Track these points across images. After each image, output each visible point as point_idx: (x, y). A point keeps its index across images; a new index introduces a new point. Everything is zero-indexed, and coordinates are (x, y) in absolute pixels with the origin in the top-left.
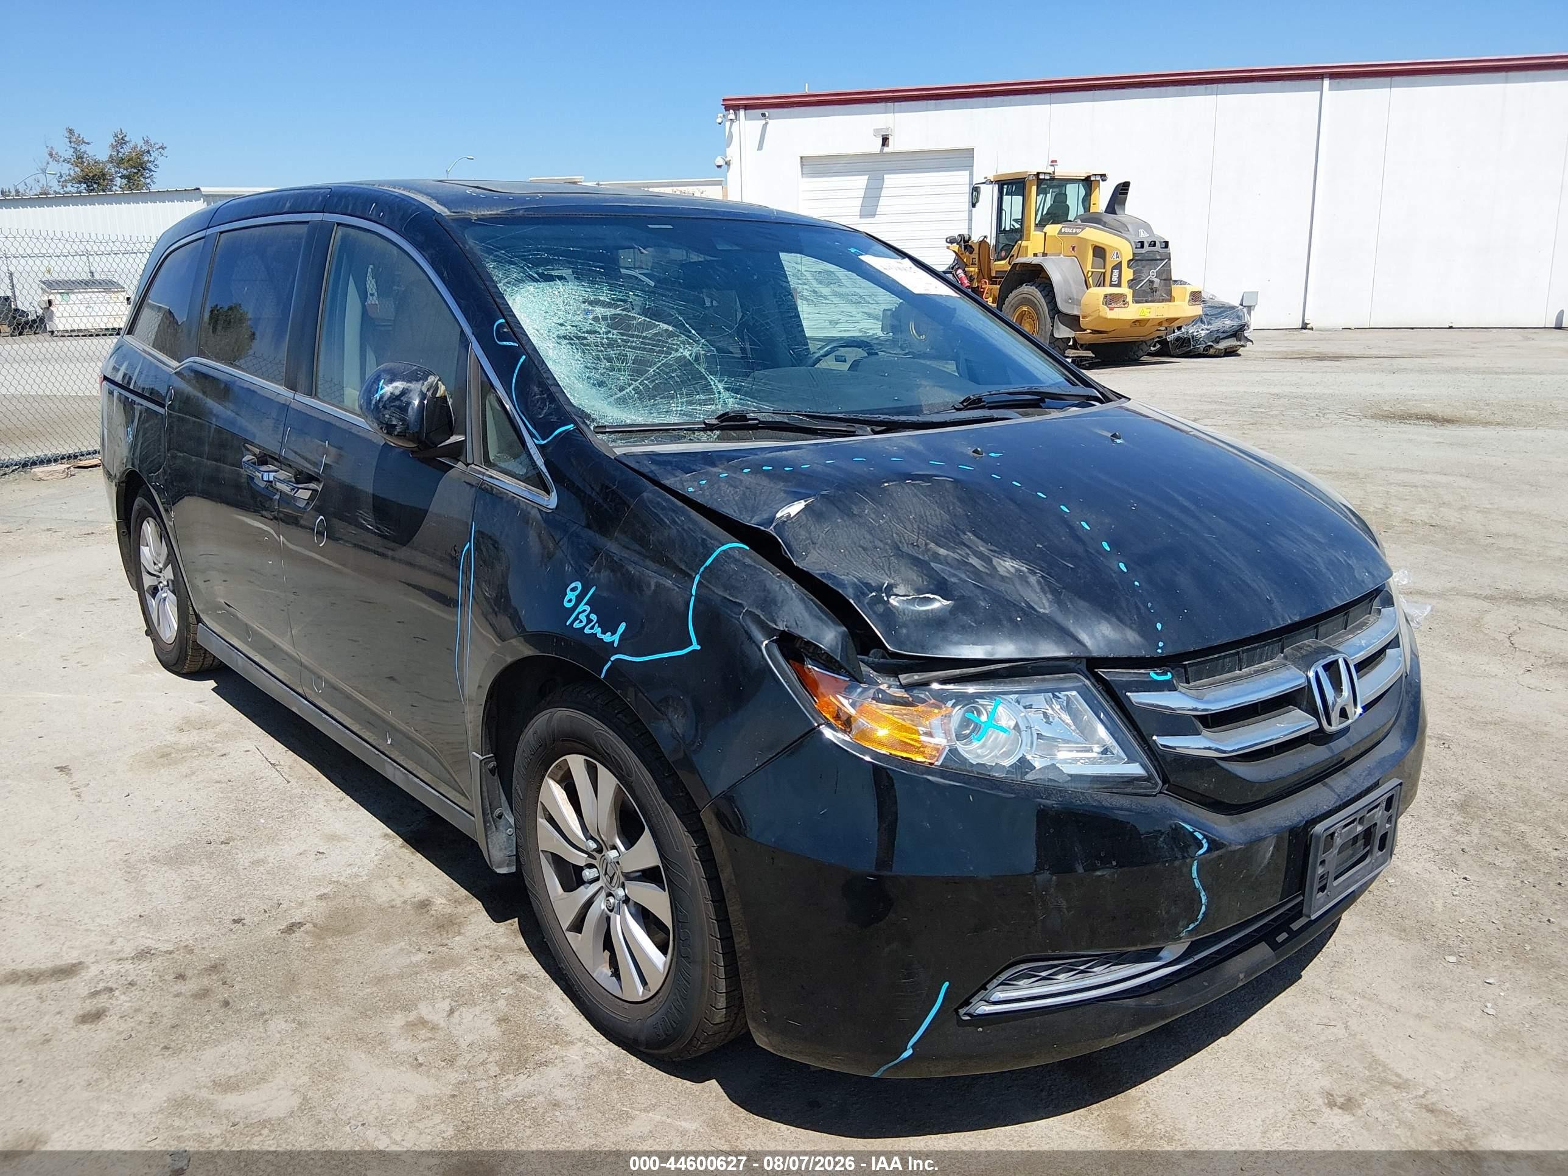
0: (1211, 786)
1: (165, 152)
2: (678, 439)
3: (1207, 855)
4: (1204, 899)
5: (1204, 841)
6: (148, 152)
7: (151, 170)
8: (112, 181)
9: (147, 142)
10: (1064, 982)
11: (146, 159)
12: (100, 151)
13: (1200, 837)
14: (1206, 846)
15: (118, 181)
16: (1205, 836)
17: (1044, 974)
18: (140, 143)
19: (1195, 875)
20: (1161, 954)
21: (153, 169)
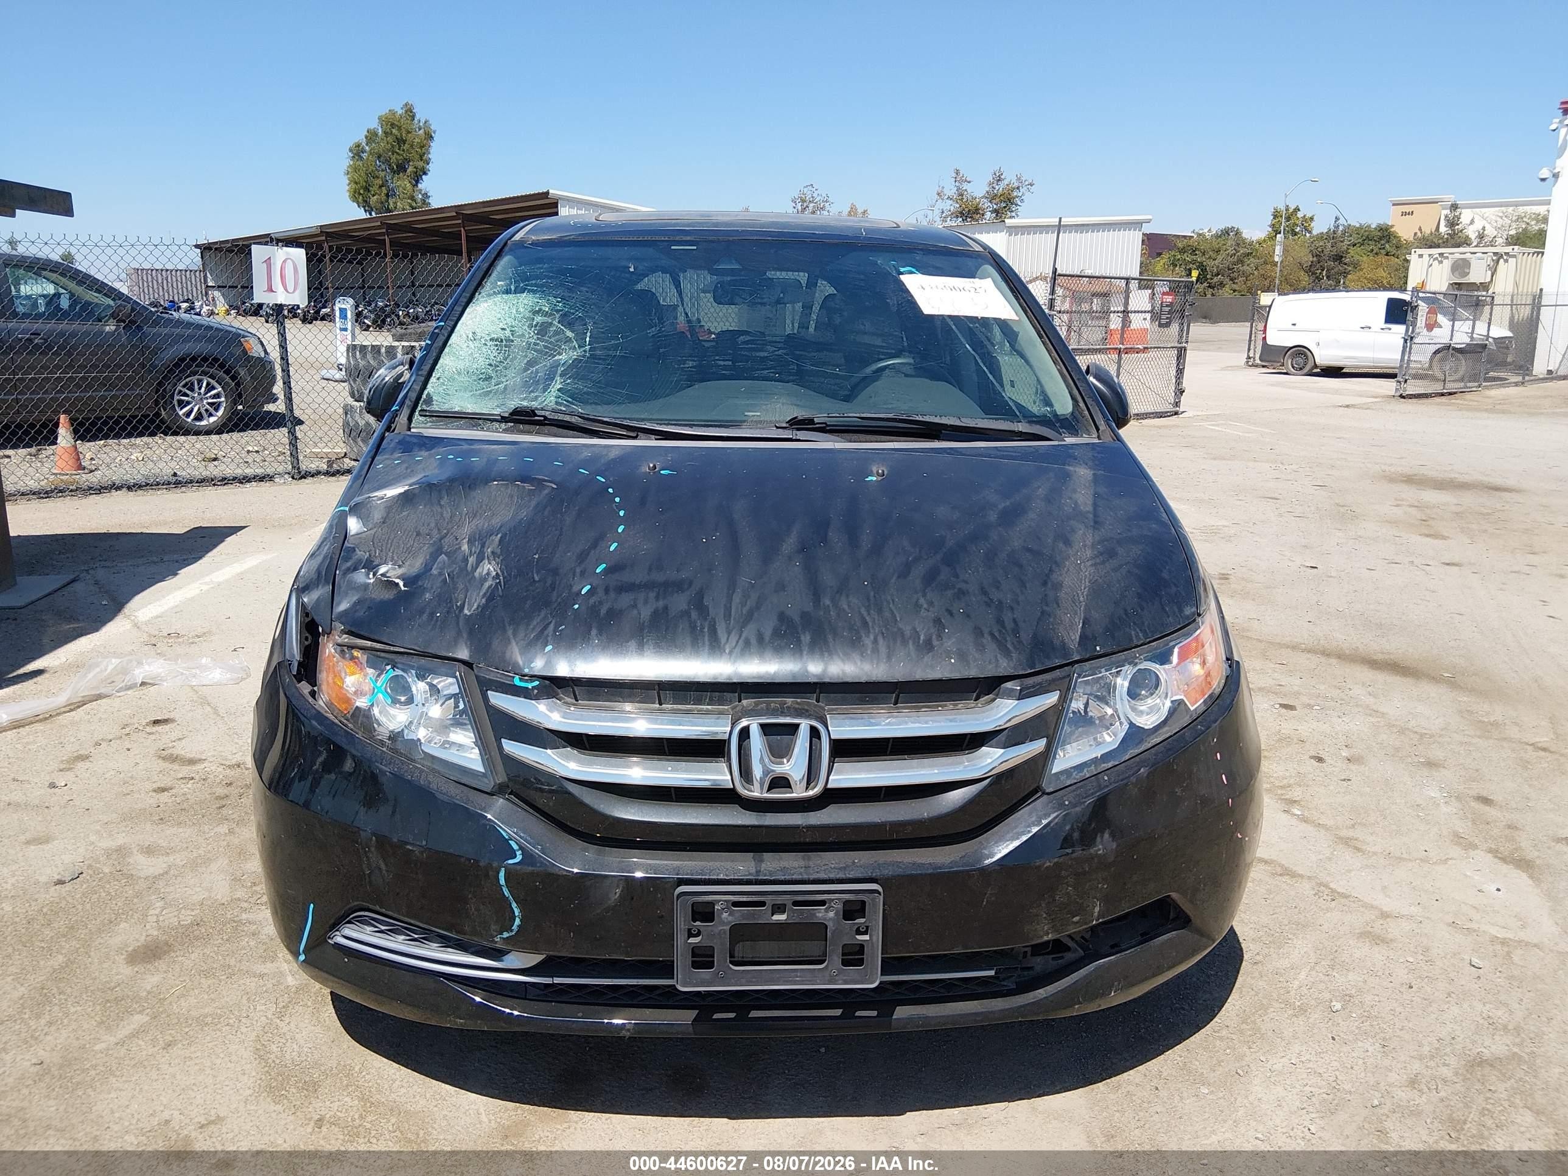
0: (551, 804)
1: (1033, 189)
2: (475, 427)
3: (519, 867)
4: (517, 912)
5: (519, 853)
6: (1018, 188)
7: (1017, 205)
8: (983, 215)
9: (1019, 179)
10: (399, 942)
11: (1015, 194)
12: (978, 190)
13: (515, 847)
14: (519, 858)
15: (988, 215)
16: (521, 848)
17: (383, 928)
18: (1014, 180)
19: (502, 881)
20: (506, 958)
21: (1019, 203)
